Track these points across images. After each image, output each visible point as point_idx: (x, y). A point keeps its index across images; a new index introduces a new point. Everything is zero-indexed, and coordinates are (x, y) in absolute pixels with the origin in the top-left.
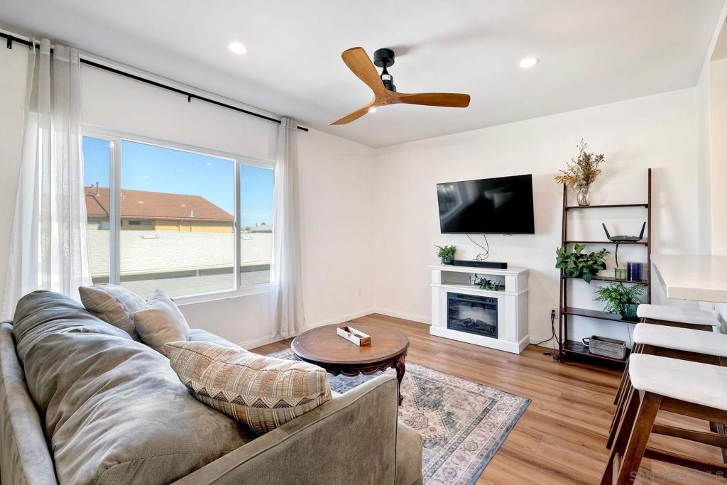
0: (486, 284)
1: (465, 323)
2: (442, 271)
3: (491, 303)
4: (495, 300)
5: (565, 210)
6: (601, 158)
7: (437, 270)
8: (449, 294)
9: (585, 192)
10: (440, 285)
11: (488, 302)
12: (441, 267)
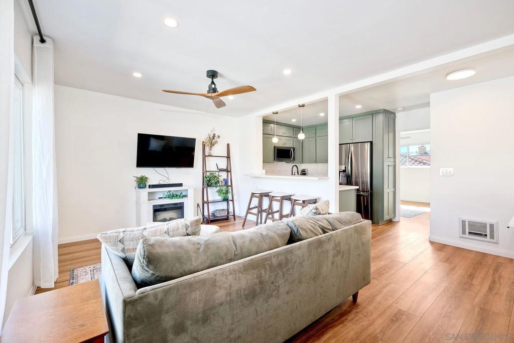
0: (172, 196)
2: (149, 193)
4: (182, 204)
5: (204, 157)
6: (219, 137)
7: (145, 192)
8: (154, 206)
9: (210, 150)
10: (147, 202)
11: (179, 206)
12: (148, 190)
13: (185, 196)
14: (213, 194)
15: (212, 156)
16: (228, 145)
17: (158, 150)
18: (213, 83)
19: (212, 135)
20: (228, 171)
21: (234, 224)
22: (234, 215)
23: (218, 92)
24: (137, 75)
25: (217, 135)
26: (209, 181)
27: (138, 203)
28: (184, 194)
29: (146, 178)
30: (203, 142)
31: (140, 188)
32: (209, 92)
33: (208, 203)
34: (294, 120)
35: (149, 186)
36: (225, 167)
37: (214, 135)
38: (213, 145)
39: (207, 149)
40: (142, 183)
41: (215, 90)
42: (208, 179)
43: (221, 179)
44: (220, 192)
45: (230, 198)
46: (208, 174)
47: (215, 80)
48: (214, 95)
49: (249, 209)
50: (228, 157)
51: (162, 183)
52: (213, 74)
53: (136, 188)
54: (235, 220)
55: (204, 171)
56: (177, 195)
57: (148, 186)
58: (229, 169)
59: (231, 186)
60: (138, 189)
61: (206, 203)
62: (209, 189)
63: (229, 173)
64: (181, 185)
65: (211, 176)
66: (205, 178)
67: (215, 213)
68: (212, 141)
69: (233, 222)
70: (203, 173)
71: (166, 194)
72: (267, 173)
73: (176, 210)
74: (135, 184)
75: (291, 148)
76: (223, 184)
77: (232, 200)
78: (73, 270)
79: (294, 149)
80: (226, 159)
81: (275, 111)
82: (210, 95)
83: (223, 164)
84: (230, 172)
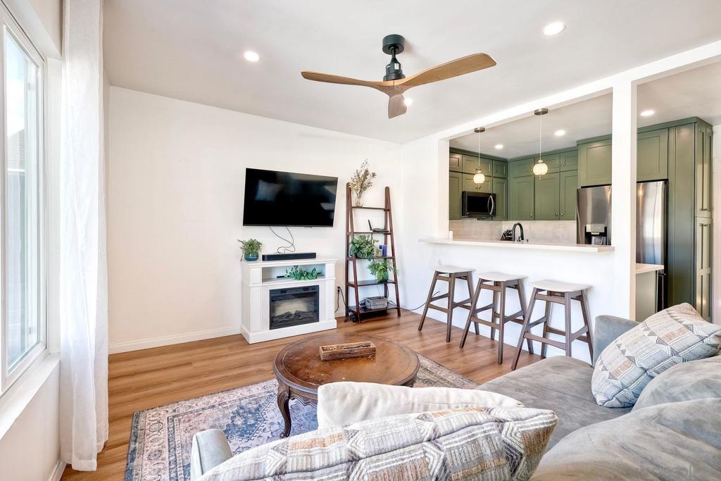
0: (301, 274)
1: (287, 318)
2: (263, 268)
3: (313, 291)
4: (316, 288)
5: (350, 208)
6: (374, 175)
7: (257, 268)
8: (272, 292)
9: (359, 197)
10: (261, 284)
11: (310, 291)
12: (261, 264)
13: (320, 274)
14: (364, 271)
15: (361, 207)
16: (387, 189)
17: (269, 198)
18: (394, 60)
19: (363, 173)
20: (386, 232)
21: (398, 325)
22: (398, 308)
23: (404, 77)
24: (251, 56)
25: (370, 172)
26: (357, 250)
27: (245, 287)
28: (318, 270)
29: (259, 244)
30: (348, 185)
31: (248, 259)
32: (387, 78)
33: (356, 286)
34: (499, 147)
35: (263, 256)
36: (382, 227)
37: (366, 173)
38: (365, 188)
39: (354, 195)
40: (251, 251)
41: (399, 75)
42: (358, 246)
43: (377, 245)
44: (374, 268)
45: (391, 278)
46: (357, 238)
47: (398, 57)
48: (398, 82)
49: (431, 299)
50: (387, 210)
51: (282, 252)
52: (394, 45)
53: (242, 260)
54: (399, 315)
55: (350, 233)
56: (307, 273)
57: (261, 257)
58: (389, 229)
59: (393, 258)
60: (245, 263)
61: (353, 286)
62: (358, 263)
63: (389, 237)
64: (312, 256)
65: (362, 241)
66: (351, 246)
67: (367, 303)
68: (363, 182)
69: (395, 321)
70: (348, 237)
71: (289, 271)
72: (456, 236)
73: (306, 299)
74: (241, 253)
75: (490, 194)
76: (380, 254)
77: (395, 282)
78: (138, 416)
79: (494, 196)
80: (383, 213)
81: (479, 126)
82: (390, 83)
83: (378, 221)
84: (391, 234)
